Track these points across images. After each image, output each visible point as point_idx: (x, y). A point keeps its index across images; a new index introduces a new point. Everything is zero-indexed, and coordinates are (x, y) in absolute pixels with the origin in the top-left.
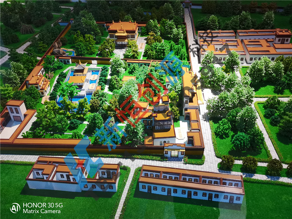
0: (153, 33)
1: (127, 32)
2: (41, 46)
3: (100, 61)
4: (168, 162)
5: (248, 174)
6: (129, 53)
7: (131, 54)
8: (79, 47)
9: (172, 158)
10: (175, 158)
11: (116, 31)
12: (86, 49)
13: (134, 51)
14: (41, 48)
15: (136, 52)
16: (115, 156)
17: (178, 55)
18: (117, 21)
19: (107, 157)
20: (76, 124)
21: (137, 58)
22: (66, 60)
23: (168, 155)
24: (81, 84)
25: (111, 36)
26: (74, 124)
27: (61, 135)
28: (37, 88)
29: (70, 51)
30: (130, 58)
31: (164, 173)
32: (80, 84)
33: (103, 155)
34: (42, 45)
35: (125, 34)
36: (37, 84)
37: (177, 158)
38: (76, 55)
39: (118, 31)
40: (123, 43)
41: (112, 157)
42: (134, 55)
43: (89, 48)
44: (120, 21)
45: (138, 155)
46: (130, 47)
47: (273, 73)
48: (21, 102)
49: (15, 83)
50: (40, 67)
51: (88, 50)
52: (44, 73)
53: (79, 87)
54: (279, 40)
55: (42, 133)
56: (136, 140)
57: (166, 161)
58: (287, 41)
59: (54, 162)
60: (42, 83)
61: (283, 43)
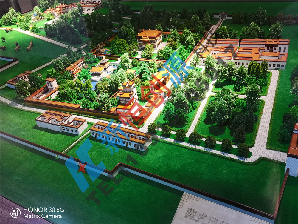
0: (172, 40)
2: (90, 47)
5: (163, 137)
7: (146, 55)
13: (148, 53)
15: (151, 53)
16: (92, 116)
18: (147, 29)
21: (151, 58)
23: (121, 120)
24: (99, 73)
25: (139, 41)
30: (145, 58)
33: (85, 115)
35: (148, 39)
39: (143, 37)
41: (89, 117)
44: (149, 29)
45: (104, 118)
48: (53, 79)
49: (60, 69)
50: (82, 60)
51: (119, 51)
52: (83, 65)
53: (97, 75)
54: (268, 49)
55: (59, 99)
56: (103, 107)
57: (119, 123)
58: (275, 49)
59: (53, 114)
60: (75, 70)
61: (272, 52)
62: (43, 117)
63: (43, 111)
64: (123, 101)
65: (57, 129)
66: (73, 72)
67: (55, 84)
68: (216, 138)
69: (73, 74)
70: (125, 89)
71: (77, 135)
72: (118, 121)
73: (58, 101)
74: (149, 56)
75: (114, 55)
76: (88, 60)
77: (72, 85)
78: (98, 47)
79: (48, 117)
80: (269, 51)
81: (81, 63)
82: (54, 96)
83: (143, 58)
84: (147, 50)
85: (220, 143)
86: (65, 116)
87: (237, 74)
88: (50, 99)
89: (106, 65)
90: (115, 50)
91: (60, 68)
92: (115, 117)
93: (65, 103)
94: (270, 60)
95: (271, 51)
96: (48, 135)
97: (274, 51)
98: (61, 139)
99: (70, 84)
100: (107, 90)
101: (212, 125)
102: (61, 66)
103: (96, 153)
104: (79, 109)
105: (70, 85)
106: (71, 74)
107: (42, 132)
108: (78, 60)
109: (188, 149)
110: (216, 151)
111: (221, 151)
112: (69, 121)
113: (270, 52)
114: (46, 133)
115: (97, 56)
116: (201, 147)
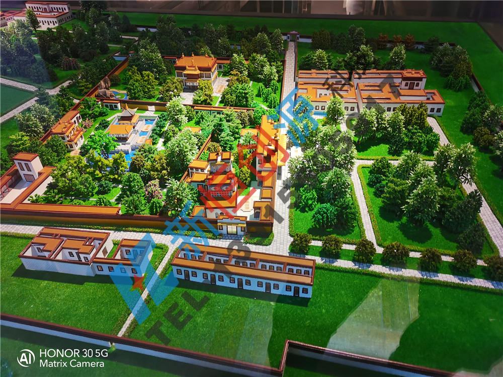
0: (237, 72)
1: (200, 69)
2: (82, 86)
3: (159, 107)
4: (222, 240)
5: (328, 260)
6: (200, 97)
7: (202, 98)
8: (132, 88)
9: (228, 235)
10: (232, 236)
11: (184, 68)
12: (143, 91)
13: (206, 95)
14: (83, 88)
15: (210, 96)
16: (151, 230)
17: (267, 102)
18: (188, 55)
19: (140, 232)
20: (106, 187)
21: (211, 105)
22: (113, 105)
23: (224, 231)
24: (125, 136)
25: (180, 75)
26: (104, 188)
27: (84, 201)
28: (63, 138)
29: (121, 93)
30: (200, 104)
31: (209, 253)
32: (123, 135)
33: (135, 229)
34: (84, 84)
35: (198, 72)
36: (62, 134)
37: (235, 236)
38: (129, 99)
39: (187, 67)
40: (195, 84)
42: (205, 101)
43: (146, 90)
44: (193, 55)
46: (202, 89)
47: (389, 127)
48: (33, 156)
49: (35, 132)
50: (75, 112)
51: (145, 92)
52: (80, 121)
55: (57, 197)
56: (179, 209)
57: (220, 239)
58: (418, 85)
60: (71, 132)
61: (413, 89)
62: (35, 247)
63: (33, 230)
67: (37, 165)
69: (69, 141)
73: (54, 203)
74: (209, 101)
75: (137, 100)
76: (91, 112)
78: (100, 87)
80: (407, 87)
81: (75, 119)
83: (198, 104)
84: (202, 91)
88: (36, 200)
89: (134, 120)
90: (138, 92)
91: (36, 129)
95: (411, 88)
97: (415, 87)
102: (36, 127)
104: (117, 216)
106: (64, 141)
107: (44, 283)
108: (67, 112)
110: (444, 275)
111: (454, 274)
114: (53, 284)
115: (104, 104)
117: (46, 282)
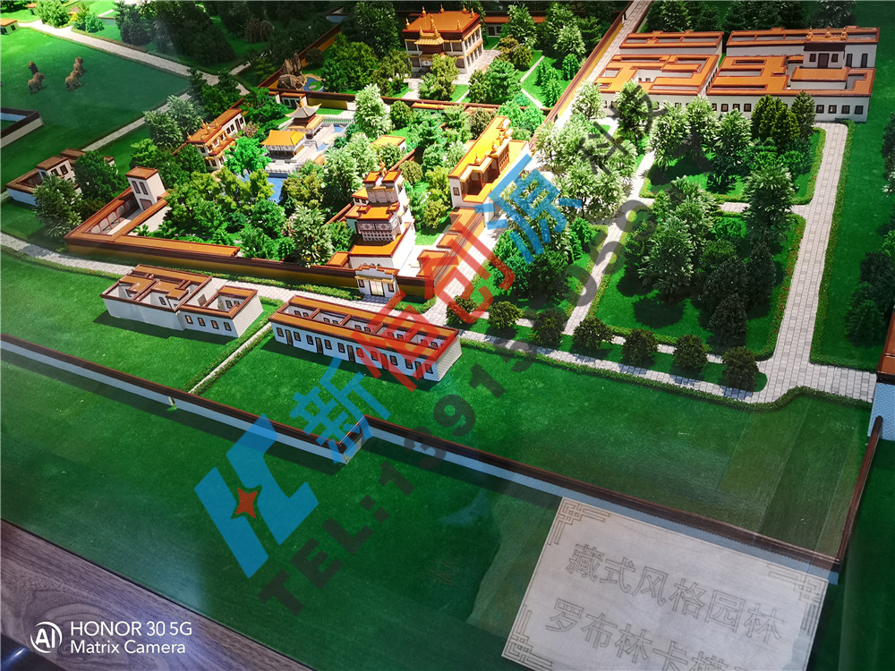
0: (513, 40)
1: (444, 35)
2: (260, 69)
4: (360, 302)
5: (494, 339)
6: (429, 87)
7: (433, 89)
8: (327, 71)
10: (378, 298)
11: (418, 35)
12: (348, 76)
13: (440, 82)
14: (261, 72)
15: (448, 85)
16: (273, 282)
21: (451, 99)
23: (366, 290)
24: (289, 150)
25: (411, 47)
28: (203, 150)
30: (429, 98)
34: (262, 66)
35: (439, 41)
36: (201, 143)
37: (382, 298)
39: (422, 33)
42: (438, 93)
43: (353, 75)
44: (442, 9)
45: (313, 285)
46: (435, 73)
48: (151, 172)
49: (170, 140)
50: (236, 111)
51: (350, 79)
52: (242, 126)
53: (287, 155)
54: (812, 59)
55: (170, 231)
56: (308, 252)
57: (358, 299)
58: (835, 59)
59: (155, 277)
60: (215, 141)
61: (826, 67)
62: (124, 288)
63: (122, 270)
64: (368, 231)
65: (169, 321)
66: (210, 148)
67: (155, 185)
68: (657, 336)
69: (210, 155)
70: (373, 195)
71: (232, 338)
72: (356, 294)
73: (168, 237)
74: (445, 93)
75: (335, 93)
76: (256, 112)
77: (209, 188)
78: (284, 71)
79: (139, 285)
80: (815, 64)
81: (233, 122)
82: (155, 223)
83: (425, 98)
84: (436, 75)
85: (670, 350)
86: (192, 283)
87: (718, 140)
88: (144, 232)
89: (312, 125)
90: (338, 78)
91: (171, 136)
92: (345, 281)
93: (191, 244)
94: (819, 93)
95: (823, 65)
96: (144, 341)
97: (830, 64)
98: (182, 350)
99: (202, 184)
100: (319, 199)
101: (642, 297)
102: (173, 132)
103: (291, 390)
104: (233, 259)
105: (202, 188)
106: (204, 154)
107: (126, 333)
108: (225, 110)
109: (571, 369)
110: (655, 373)
111: (671, 373)
112: (203, 296)
113: (819, 67)
114: (134, 335)
115: (283, 99)
116: (610, 363)
117: (128, 331)
